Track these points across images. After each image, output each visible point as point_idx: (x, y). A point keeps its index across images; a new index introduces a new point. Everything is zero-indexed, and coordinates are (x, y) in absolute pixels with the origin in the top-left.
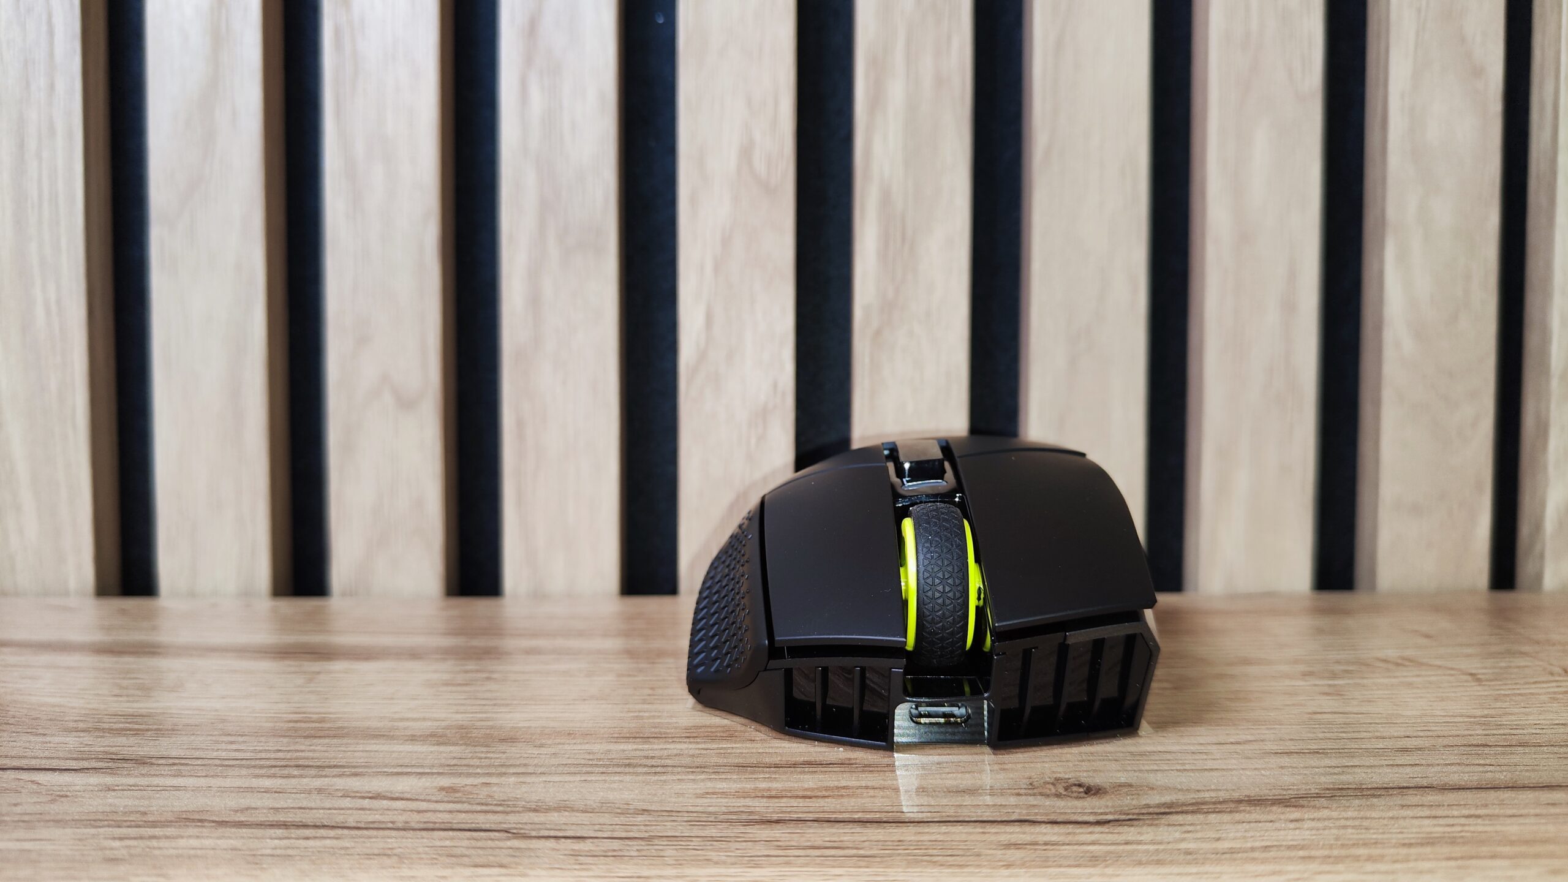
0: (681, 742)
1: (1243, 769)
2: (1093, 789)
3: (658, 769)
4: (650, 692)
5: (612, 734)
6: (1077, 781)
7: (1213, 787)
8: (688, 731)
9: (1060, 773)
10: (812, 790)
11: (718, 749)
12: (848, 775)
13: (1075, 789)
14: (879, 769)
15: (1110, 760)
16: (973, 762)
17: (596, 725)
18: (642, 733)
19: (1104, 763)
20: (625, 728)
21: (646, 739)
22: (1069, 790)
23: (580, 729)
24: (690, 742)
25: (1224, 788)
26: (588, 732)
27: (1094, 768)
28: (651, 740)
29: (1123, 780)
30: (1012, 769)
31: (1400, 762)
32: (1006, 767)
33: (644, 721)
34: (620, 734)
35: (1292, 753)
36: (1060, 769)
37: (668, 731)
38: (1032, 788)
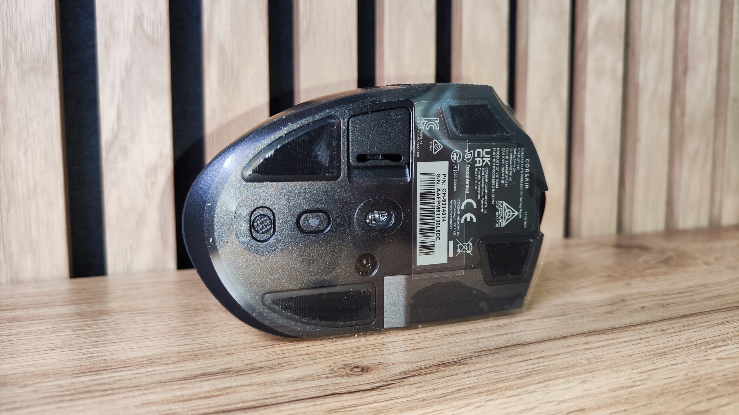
0: (120, 371)
1: (434, 346)
2: (365, 368)
4: (96, 339)
5: (75, 371)
6: (356, 365)
7: (423, 359)
8: (124, 363)
9: (345, 361)
11: (146, 372)
13: (355, 369)
14: (246, 373)
15: (368, 350)
16: (298, 361)
17: (62, 366)
18: (94, 368)
19: (366, 352)
20: (82, 366)
21: (98, 372)
22: (353, 371)
23: (51, 371)
24: (127, 370)
25: (428, 358)
26: (57, 372)
27: (362, 356)
28: (101, 372)
29: (378, 361)
30: (319, 362)
31: (500, 333)
32: (316, 361)
33: (95, 359)
34: (79, 370)
35: (452, 334)
36: (344, 359)
37: (112, 364)
38: (333, 372)
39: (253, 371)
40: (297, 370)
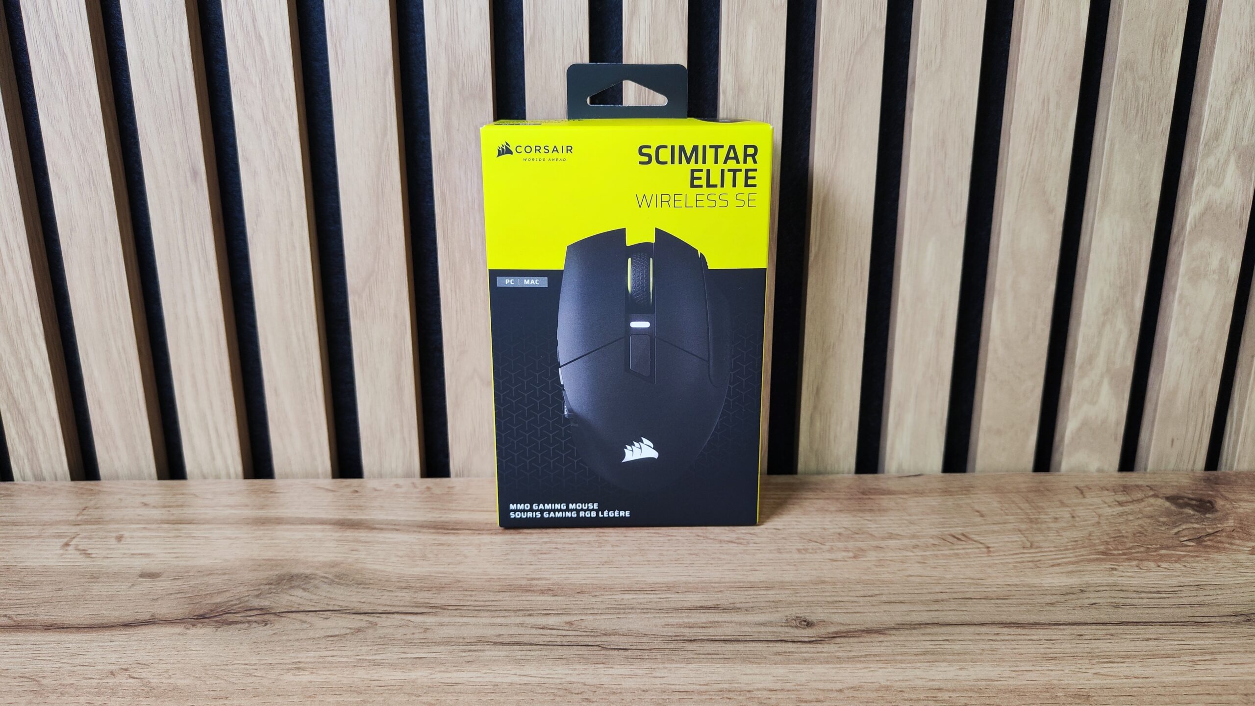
2: (810, 623)
3: (645, 611)
6: (805, 618)
10: (705, 623)
12: (717, 614)
13: (803, 623)
29: (822, 618)
38: (788, 623)
39: (734, 611)
40: (763, 615)
